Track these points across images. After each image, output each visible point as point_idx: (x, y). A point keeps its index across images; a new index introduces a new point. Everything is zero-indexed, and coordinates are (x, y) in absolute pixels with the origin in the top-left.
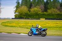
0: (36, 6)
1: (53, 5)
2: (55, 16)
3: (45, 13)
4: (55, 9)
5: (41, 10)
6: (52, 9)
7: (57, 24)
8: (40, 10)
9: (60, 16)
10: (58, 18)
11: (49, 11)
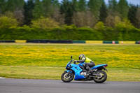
0: (6, 13)
1: (44, 9)
2: (49, 34)
3: (26, 27)
4: (47, 19)
5: (18, 20)
6: (43, 19)
7: (52, 53)
8: (15, 20)
9: (60, 34)
10: (55, 38)
11: (36, 24)
